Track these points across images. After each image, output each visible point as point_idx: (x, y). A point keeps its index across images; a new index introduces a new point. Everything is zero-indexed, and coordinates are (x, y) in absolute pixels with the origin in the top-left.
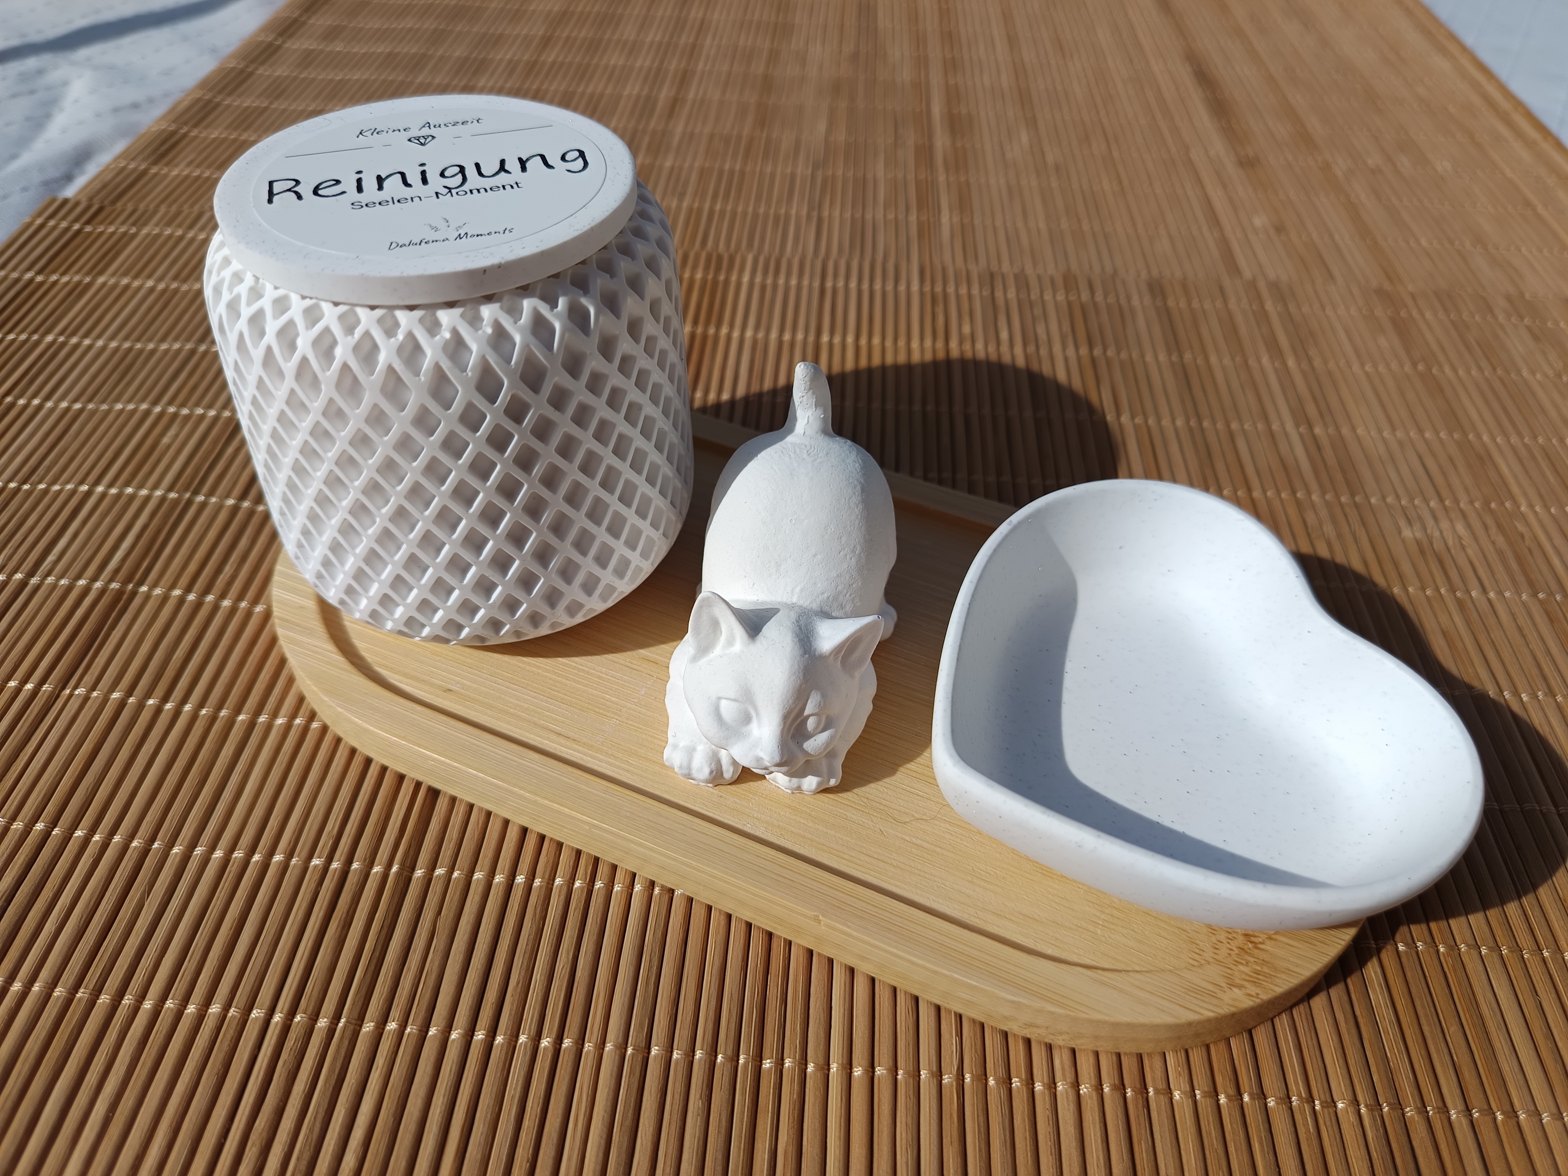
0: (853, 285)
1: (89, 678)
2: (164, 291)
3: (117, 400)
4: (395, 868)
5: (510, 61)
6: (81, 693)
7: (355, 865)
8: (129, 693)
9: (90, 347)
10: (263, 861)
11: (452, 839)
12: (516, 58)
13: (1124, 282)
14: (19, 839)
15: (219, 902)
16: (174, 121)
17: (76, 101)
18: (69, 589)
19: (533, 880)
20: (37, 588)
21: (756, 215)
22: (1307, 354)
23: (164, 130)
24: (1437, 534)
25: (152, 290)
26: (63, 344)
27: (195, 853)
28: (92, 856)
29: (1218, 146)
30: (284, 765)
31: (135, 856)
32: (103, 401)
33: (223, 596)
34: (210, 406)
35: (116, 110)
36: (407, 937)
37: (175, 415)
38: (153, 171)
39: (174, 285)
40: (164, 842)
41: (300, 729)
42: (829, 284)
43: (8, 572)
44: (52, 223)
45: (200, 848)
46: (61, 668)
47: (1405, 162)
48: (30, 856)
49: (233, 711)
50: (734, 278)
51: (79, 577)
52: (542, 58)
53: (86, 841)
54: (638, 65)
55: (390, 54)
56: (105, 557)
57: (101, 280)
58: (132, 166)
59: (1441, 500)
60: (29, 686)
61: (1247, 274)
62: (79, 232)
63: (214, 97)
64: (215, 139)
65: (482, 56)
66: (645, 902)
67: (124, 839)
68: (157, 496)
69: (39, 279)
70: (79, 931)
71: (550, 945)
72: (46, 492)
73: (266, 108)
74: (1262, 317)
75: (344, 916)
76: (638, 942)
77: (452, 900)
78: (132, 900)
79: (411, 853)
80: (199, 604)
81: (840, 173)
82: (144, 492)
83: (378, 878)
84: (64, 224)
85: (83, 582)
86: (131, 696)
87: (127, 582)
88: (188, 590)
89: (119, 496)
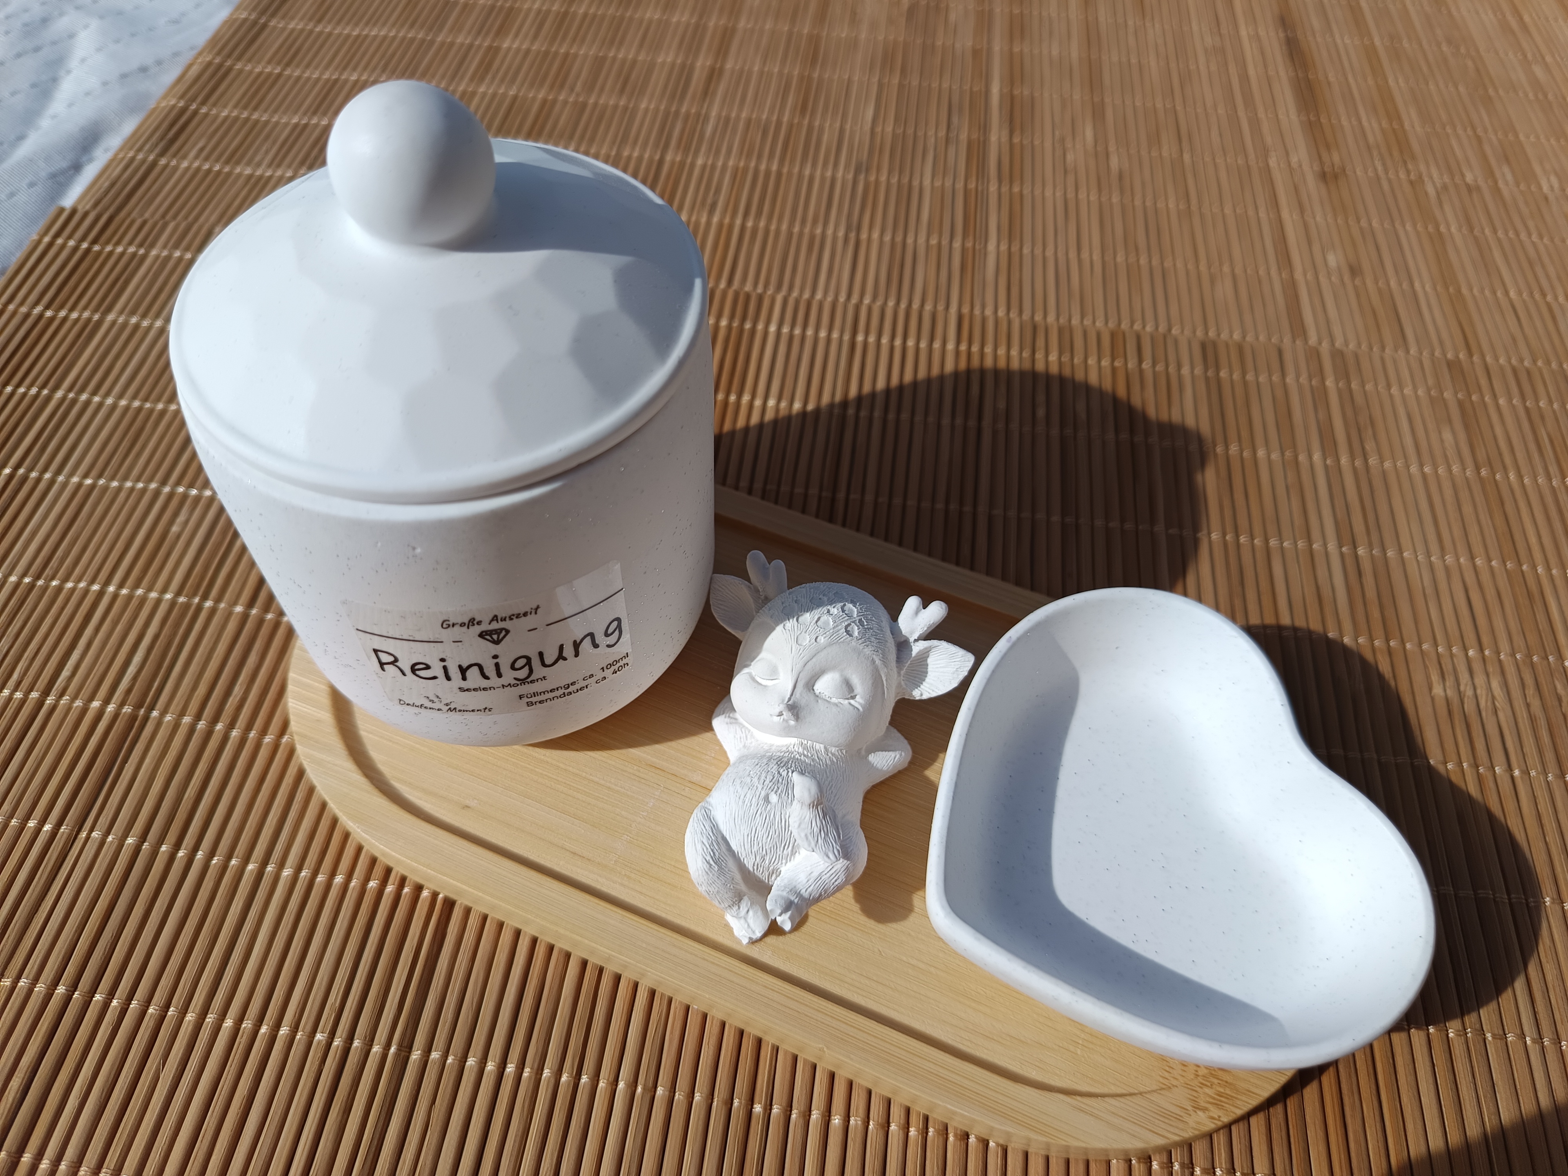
0: (885, 340)
1: (104, 820)
3: (125, 478)
4: (393, 1049)
5: (539, 11)
6: (97, 836)
7: (356, 1043)
8: (143, 838)
9: (101, 405)
10: (270, 1033)
11: (447, 1019)
12: (544, 8)
13: (1176, 342)
14: (43, 1002)
15: (229, 1077)
16: (182, 97)
17: (83, 60)
18: (84, 710)
19: (523, 1069)
20: (53, 709)
21: (790, 234)
22: (1363, 448)
23: (174, 106)
24: (1469, 693)
25: (161, 331)
26: (74, 401)
27: (207, 1020)
28: (111, 1022)
29: (1301, 155)
30: (289, 926)
31: (152, 1024)
32: (113, 478)
33: (231, 725)
35: (124, 76)
36: (403, 1126)
37: (185, 496)
38: (163, 161)
40: (177, 1008)
41: (306, 883)
42: (860, 338)
43: (24, 690)
44: (60, 241)
45: (211, 1016)
46: (77, 807)
47: (1505, 175)
49: (242, 859)
50: (760, 327)
51: (91, 699)
52: (573, 9)
53: (106, 1005)
54: (675, 20)
56: (118, 674)
57: (110, 317)
58: (140, 156)
59: (1482, 650)
60: (47, 827)
61: (1313, 340)
62: (88, 251)
63: (225, 61)
64: (226, 118)
66: (627, 1100)
67: (141, 1006)
68: (167, 600)
69: (49, 314)
70: (100, 1107)
72: (59, 589)
73: (280, 75)
74: (1320, 396)
75: (344, 1100)
77: (445, 1087)
78: (148, 1073)
79: (409, 1031)
80: (209, 734)
81: (883, 178)
82: (154, 595)
83: (377, 1059)
84: (72, 243)
85: (96, 704)
86: (144, 842)
87: (138, 706)
88: (198, 717)
89: (130, 597)
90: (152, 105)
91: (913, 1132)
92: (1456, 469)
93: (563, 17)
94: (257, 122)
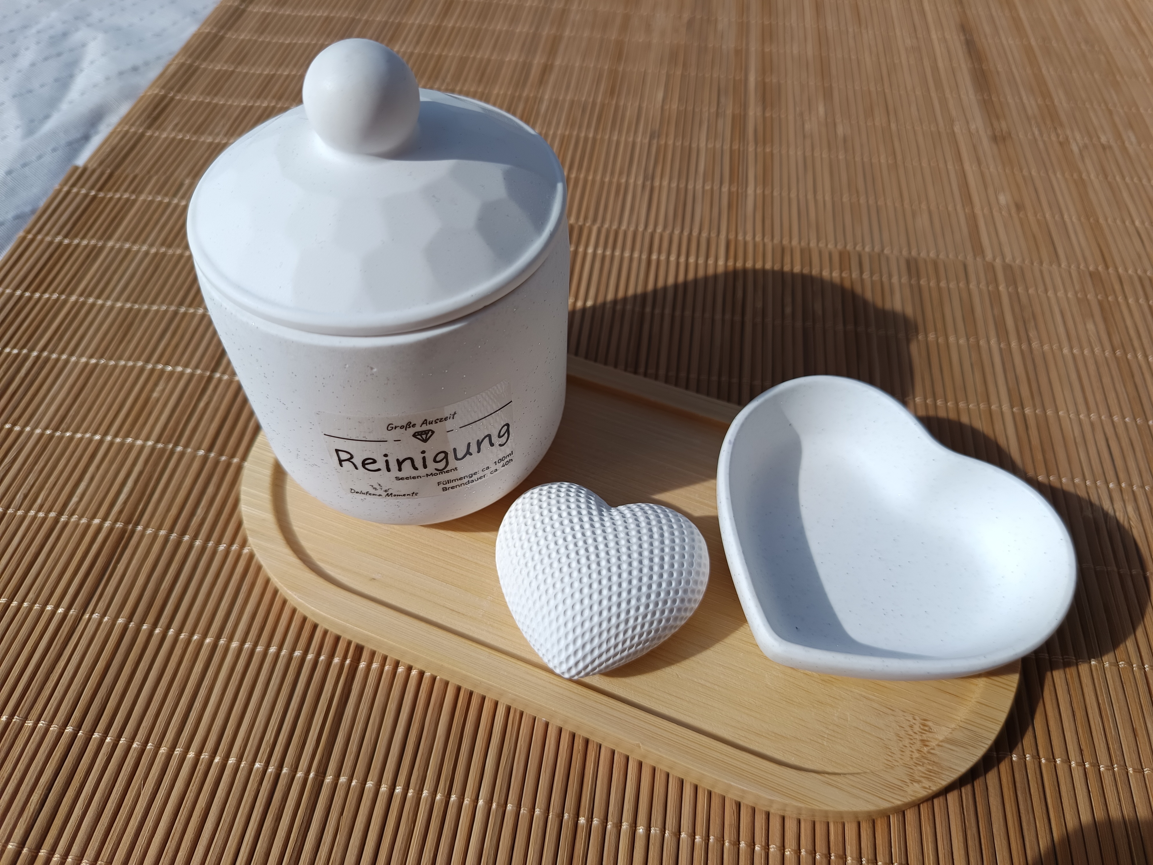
0: (673, 258)
1: (102, 605)
2: (156, 254)
3: (120, 358)
4: (312, 775)
5: (420, 26)
6: (97, 617)
7: (285, 770)
8: (130, 619)
10: (222, 763)
11: (352, 753)
12: (423, 23)
13: (888, 259)
14: (56, 739)
15: (192, 794)
16: (163, 87)
17: (92, 62)
18: (88, 526)
19: (408, 790)
20: (66, 524)
21: (602, 182)
22: (1028, 336)
23: (157, 95)
25: (147, 253)
26: (84, 303)
27: (176, 753)
28: (106, 754)
29: (978, 123)
30: (237, 682)
31: (135, 755)
32: (111, 358)
33: (195, 537)
34: (186, 366)
35: (121, 73)
36: (319, 832)
37: (163, 371)
38: (149, 133)
39: (163, 250)
40: (154, 743)
41: (248, 652)
42: (654, 257)
43: (45, 510)
44: (75, 190)
45: (179, 749)
46: (83, 594)
47: (1130, 138)
48: (63, 754)
49: (202, 635)
50: (581, 249)
51: (94, 517)
52: (444, 24)
53: (102, 741)
54: (518, 30)
55: (327, 18)
56: (113, 499)
57: (110, 244)
58: (133, 130)
59: (1119, 483)
60: (61, 610)
61: (989, 257)
62: (94, 197)
63: (194, 62)
64: (195, 102)
65: (397, 21)
66: (485, 814)
67: (128, 742)
68: (149, 446)
69: (66, 241)
70: (98, 816)
71: (417, 845)
72: (71, 438)
73: (233, 72)
74: (995, 298)
75: (277, 811)
76: (478, 847)
77: (351, 803)
78: (132, 791)
79: (324, 761)
80: (179, 543)
81: (671, 142)
82: (139, 442)
83: (301, 781)
84: (84, 191)
85: (97, 521)
86: (131, 622)
87: (127, 522)
88: (171, 531)
89: (122, 444)
90: (141, 93)
91: (698, 839)
92: (1097, 350)
93: (437, 30)
94: (216, 105)
